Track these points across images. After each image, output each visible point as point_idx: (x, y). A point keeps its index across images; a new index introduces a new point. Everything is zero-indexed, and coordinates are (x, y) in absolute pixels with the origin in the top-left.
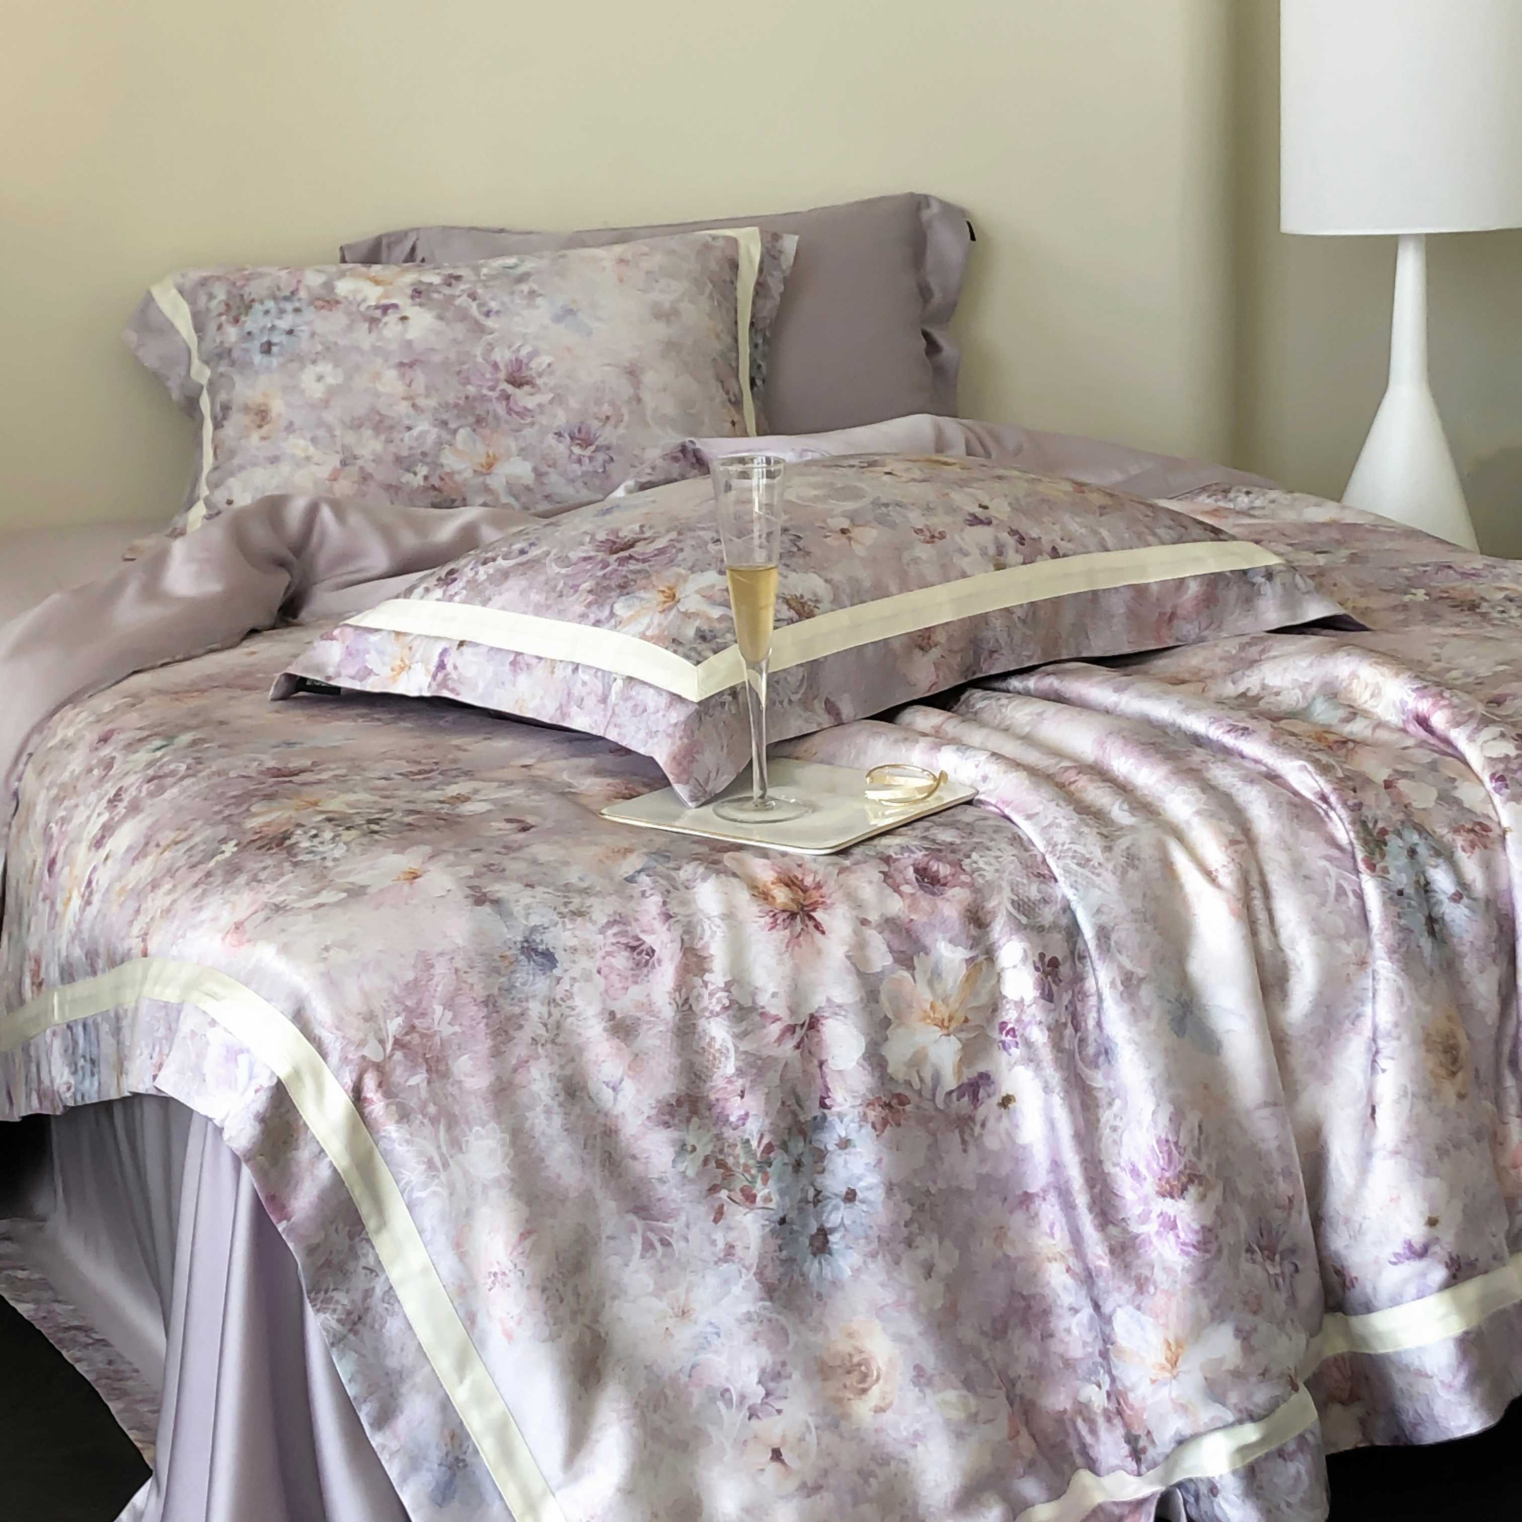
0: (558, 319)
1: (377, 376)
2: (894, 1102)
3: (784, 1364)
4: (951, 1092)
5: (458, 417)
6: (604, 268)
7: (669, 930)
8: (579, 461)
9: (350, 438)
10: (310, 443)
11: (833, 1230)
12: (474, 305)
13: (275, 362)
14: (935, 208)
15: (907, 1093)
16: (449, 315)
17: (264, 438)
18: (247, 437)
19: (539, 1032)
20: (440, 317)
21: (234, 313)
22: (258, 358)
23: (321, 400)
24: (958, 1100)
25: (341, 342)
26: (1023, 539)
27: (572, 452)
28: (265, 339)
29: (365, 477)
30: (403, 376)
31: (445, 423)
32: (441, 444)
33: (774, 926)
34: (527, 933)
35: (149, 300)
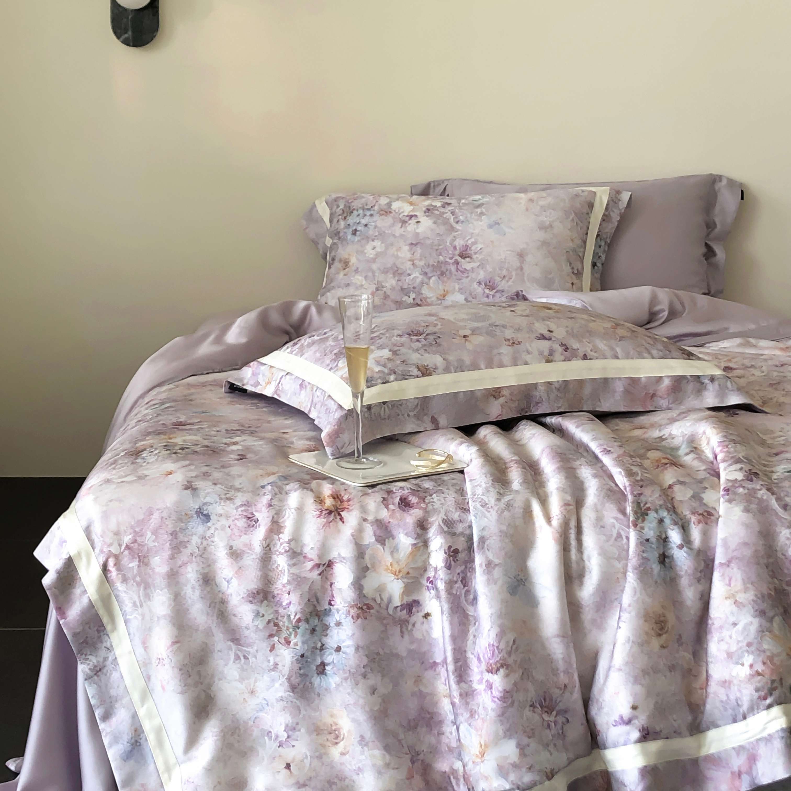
0: (490, 227)
1: (399, 249)
2: (364, 607)
3: (297, 724)
4: (397, 607)
5: (433, 271)
6: (520, 203)
7: (268, 511)
8: (488, 297)
9: (381, 277)
10: (364, 279)
11: (329, 664)
12: (452, 217)
13: (357, 239)
14: (724, 182)
15: (372, 603)
16: (440, 221)
17: (345, 275)
18: (338, 273)
19: (195, 550)
20: (435, 223)
21: (345, 215)
22: (349, 236)
23: (372, 258)
24: (401, 611)
25: (386, 232)
26: (567, 348)
27: (484, 292)
28: (354, 228)
29: (386, 297)
30: (411, 249)
31: (426, 274)
32: (423, 283)
33: (319, 516)
34: (201, 505)
35: (314, 206)
